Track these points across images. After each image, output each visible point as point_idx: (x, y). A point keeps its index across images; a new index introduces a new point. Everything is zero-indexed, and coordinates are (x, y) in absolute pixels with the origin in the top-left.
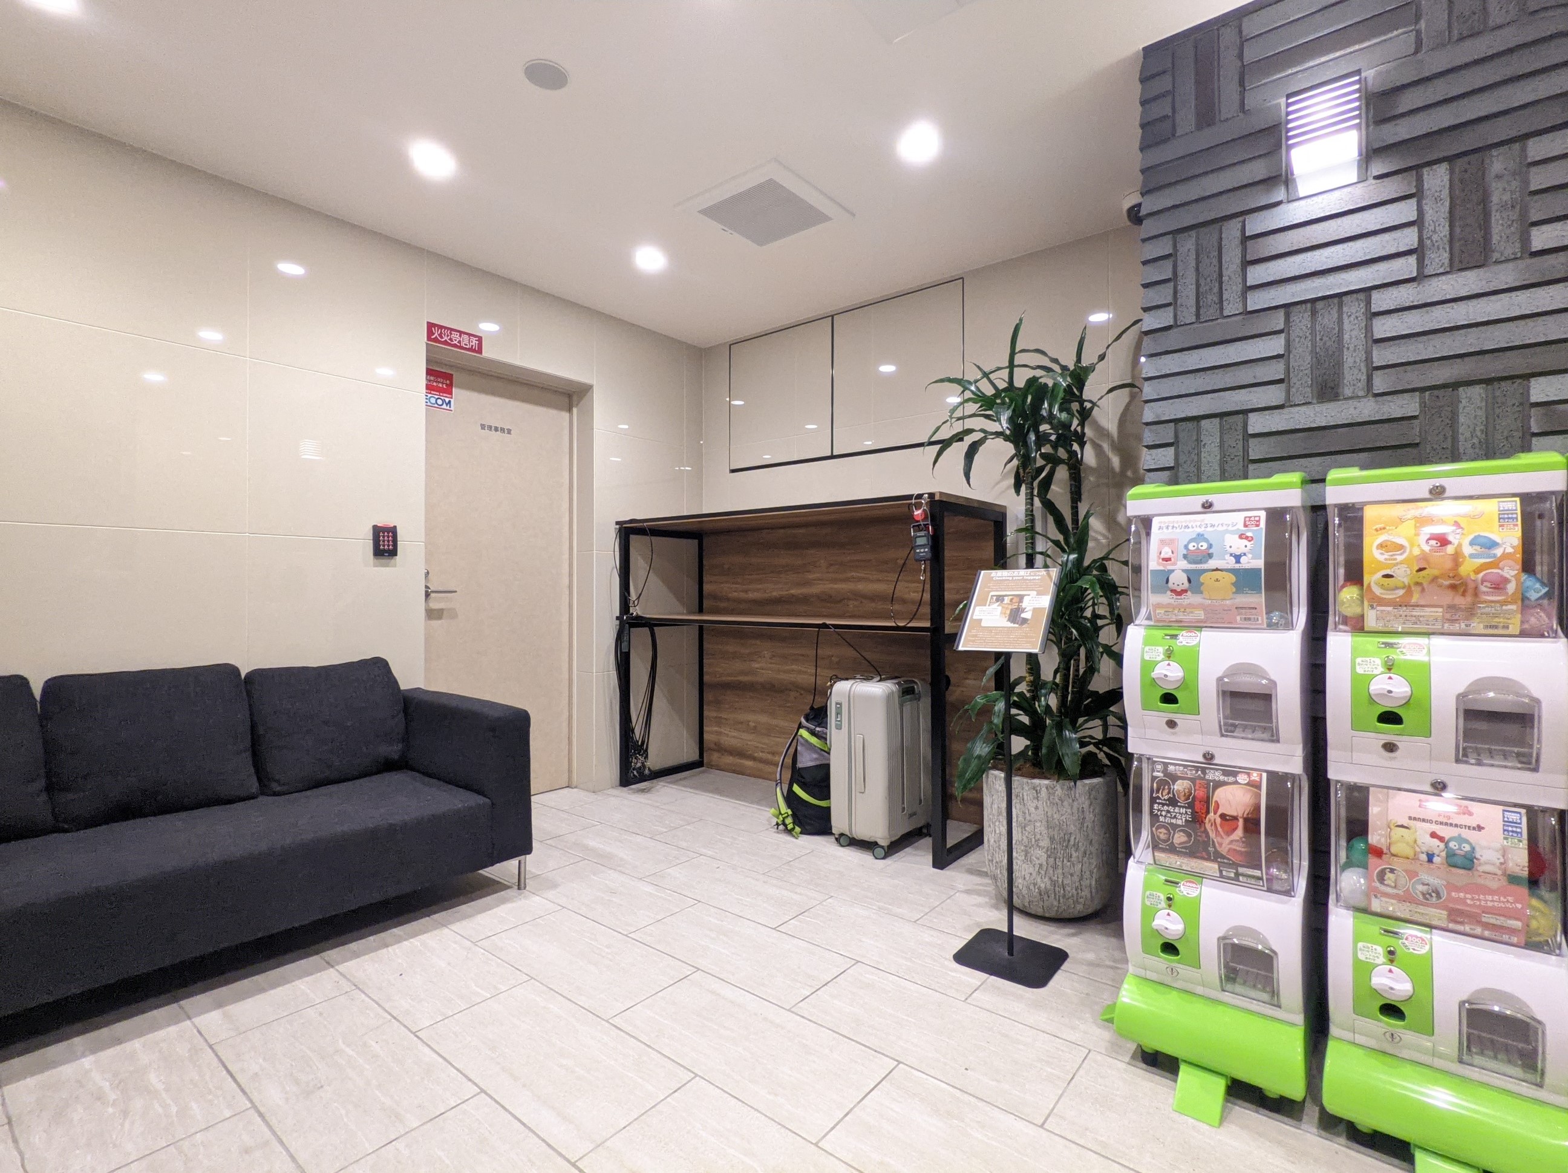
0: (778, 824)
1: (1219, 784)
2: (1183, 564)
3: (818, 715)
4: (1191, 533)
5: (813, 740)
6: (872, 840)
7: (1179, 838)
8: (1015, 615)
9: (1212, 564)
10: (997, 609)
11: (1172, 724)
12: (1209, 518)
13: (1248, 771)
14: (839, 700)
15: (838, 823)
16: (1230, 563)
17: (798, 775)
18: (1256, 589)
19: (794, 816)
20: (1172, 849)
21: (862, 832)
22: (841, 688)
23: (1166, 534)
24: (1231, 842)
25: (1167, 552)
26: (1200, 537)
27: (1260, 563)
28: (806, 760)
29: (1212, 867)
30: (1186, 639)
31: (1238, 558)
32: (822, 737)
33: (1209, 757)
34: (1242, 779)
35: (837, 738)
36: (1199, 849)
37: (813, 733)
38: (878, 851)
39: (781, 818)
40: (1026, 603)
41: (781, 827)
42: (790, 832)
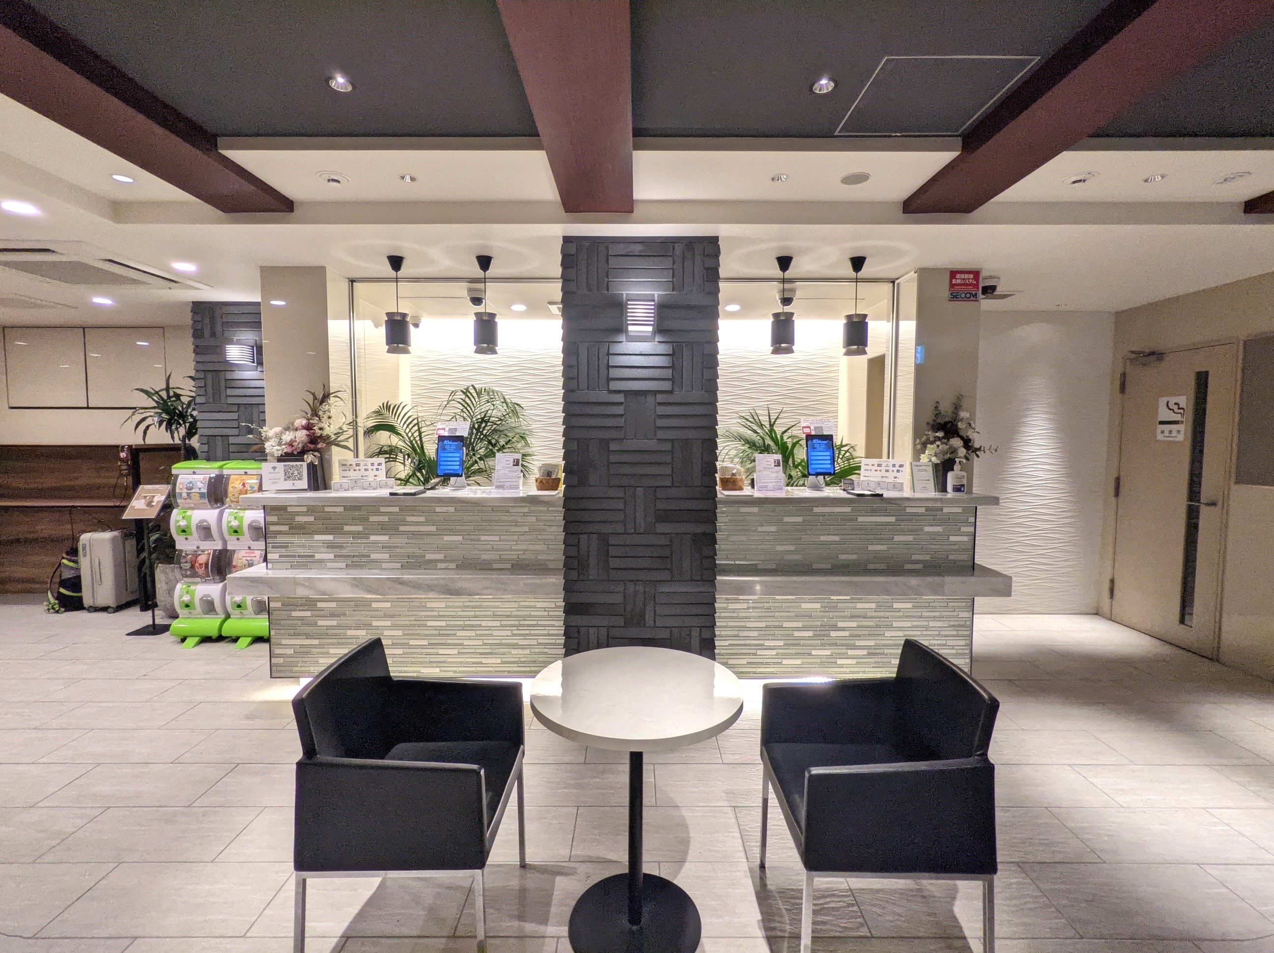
0: (49, 609)
1: (200, 555)
2: (186, 491)
3: (73, 552)
4: (189, 481)
5: (71, 564)
6: (106, 605)
7: (188, 573)
8: (149, 504)
9: (193, 491)
10: (143, 501)
11: (186, 539)
12: (195, 476)
13: (208, 550)
14: (84, 542)
15: (87, 601)
16: (198, 491)
17: (63, 583)
18: (205, 498)
19: (59, 604)
20: (187, 576)
21: (101, 602)
22: (85, 537)
23: (182, 481)
24: (201, 571)
25: (181, 486)
26: (191, 482)
27: (205, 491)
28: (67, 575)
29: (199, 579)
30: (189, 513)
31: (200, 489)
32: (76, 562)
33: (198, 547)
34: (206, 552)
35: (84, 563)
36: (194, 575)
37: (70, 560)
38: (109, 610)
39: (51, 606)
40: (156, 499)
41: (52, 611)
42: (57, 612)
